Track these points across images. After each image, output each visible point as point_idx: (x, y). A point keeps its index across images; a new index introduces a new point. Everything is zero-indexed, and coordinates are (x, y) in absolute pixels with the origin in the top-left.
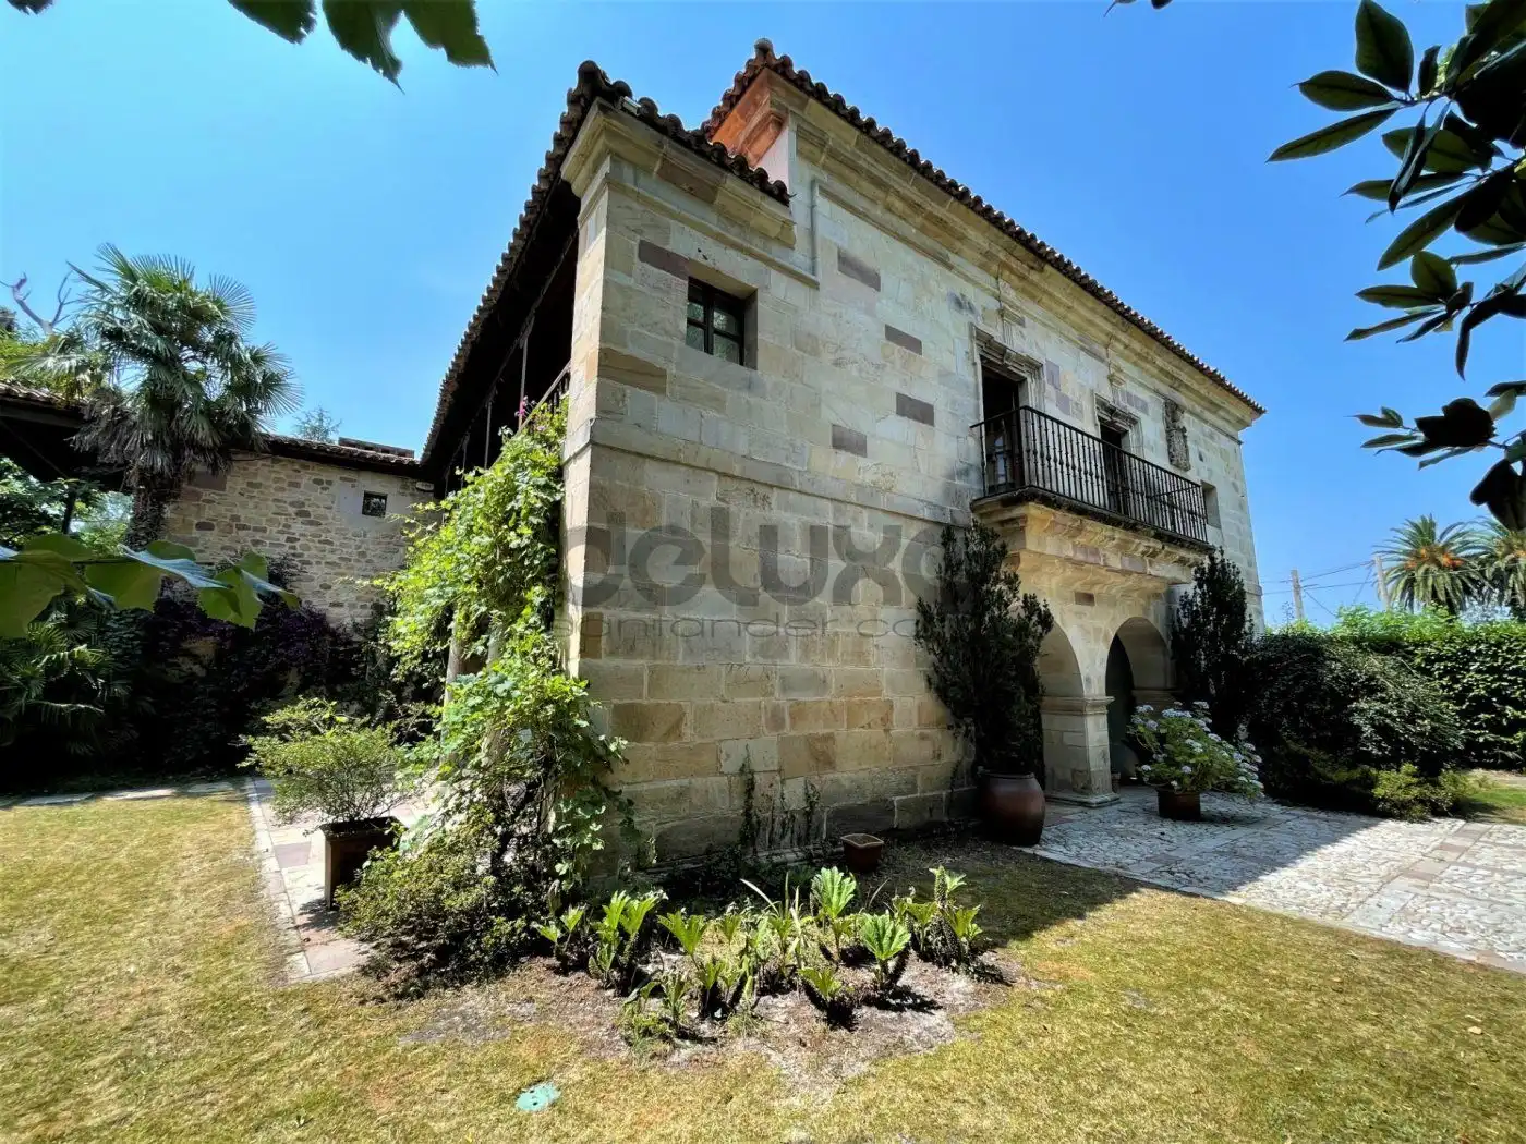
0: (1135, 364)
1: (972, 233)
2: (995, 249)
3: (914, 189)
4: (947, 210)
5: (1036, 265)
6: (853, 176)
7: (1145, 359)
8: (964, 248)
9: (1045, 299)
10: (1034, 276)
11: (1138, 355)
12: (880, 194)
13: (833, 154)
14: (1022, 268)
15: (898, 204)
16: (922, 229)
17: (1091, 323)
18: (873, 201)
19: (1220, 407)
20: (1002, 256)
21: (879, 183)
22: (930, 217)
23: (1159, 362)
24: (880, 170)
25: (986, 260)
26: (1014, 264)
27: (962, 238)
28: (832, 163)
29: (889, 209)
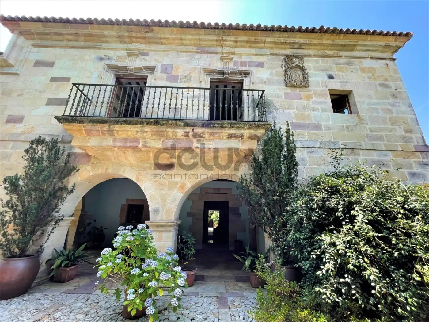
0: (250, 47)
1: (106, 33)
2: (121, 33)
3: (73, 30)
4: (90, 30)
5: (148, 30)
6: (49, 37)
7: (256, 42)
8: (107, 39)
9: (164, 41)
10: (150, 35)
11: (247, 42)
12: (61, 37)
13: (38, 34)
14: (143, 34)
15: (69, 37)
16: (86, 41)
17: (200, 40)
18: (62, 41)
19: (355, 45)
20: (126, 34)
21: (59, 34)
22: (86, 35)
23: (268, 40)
24: (56, 30)
25: (121, 39)
26: (134, 34)
27: (104, 36)
28: (39, 37)
29: (69, 40)
